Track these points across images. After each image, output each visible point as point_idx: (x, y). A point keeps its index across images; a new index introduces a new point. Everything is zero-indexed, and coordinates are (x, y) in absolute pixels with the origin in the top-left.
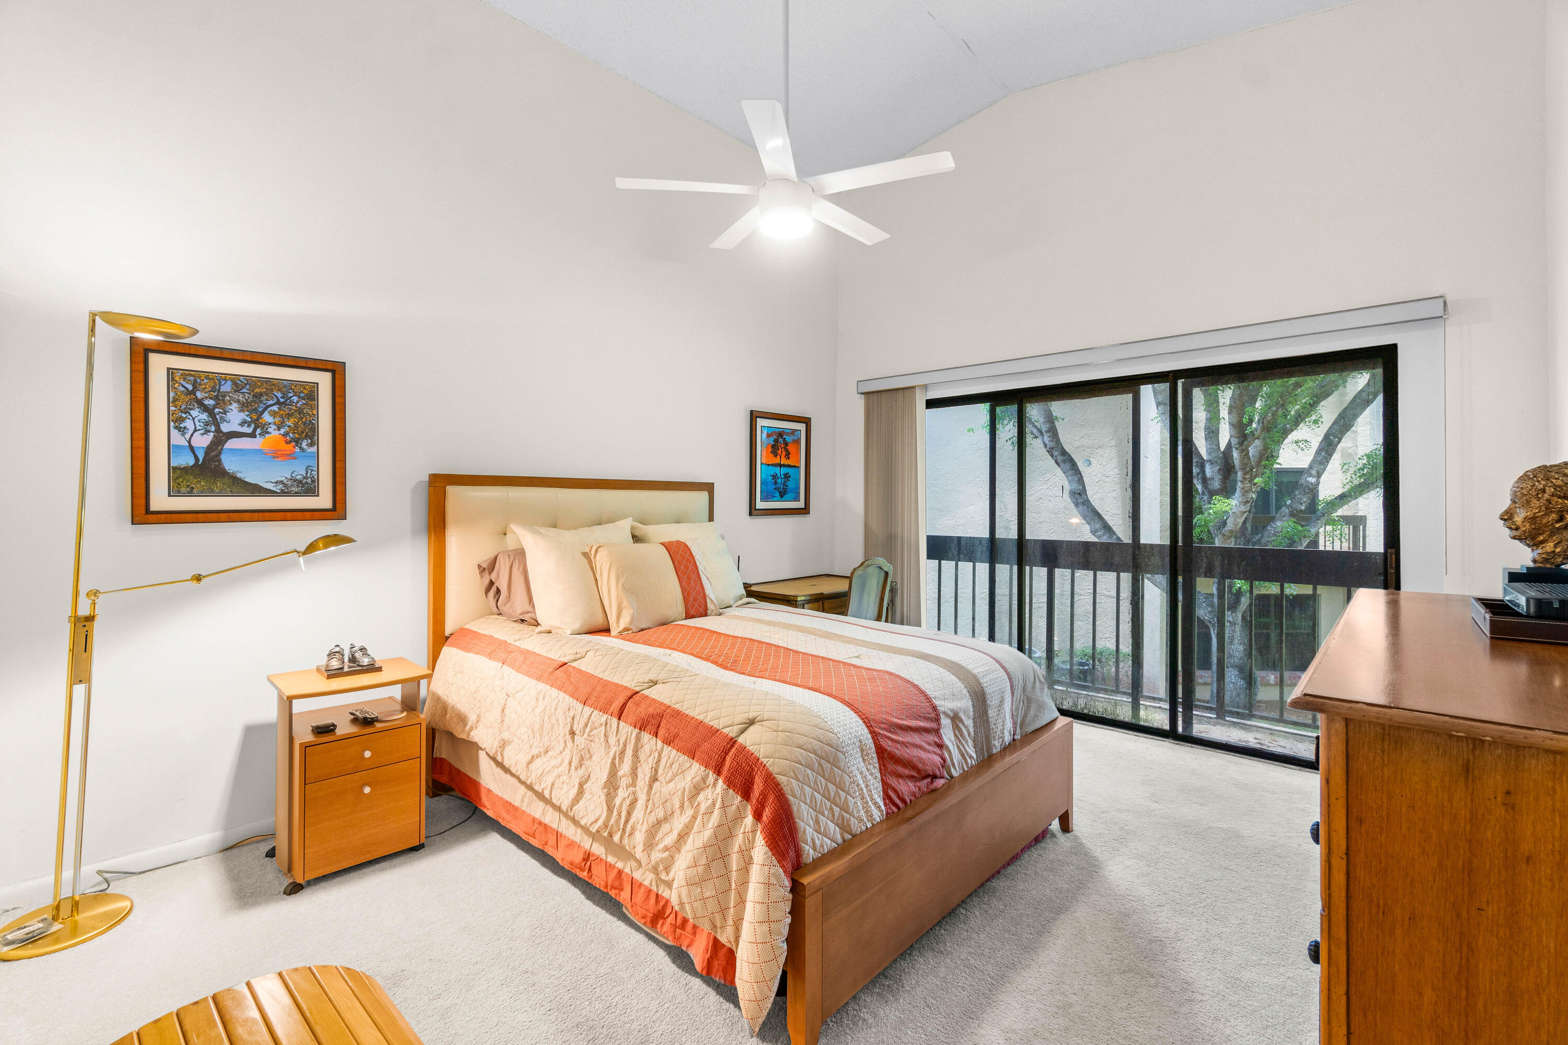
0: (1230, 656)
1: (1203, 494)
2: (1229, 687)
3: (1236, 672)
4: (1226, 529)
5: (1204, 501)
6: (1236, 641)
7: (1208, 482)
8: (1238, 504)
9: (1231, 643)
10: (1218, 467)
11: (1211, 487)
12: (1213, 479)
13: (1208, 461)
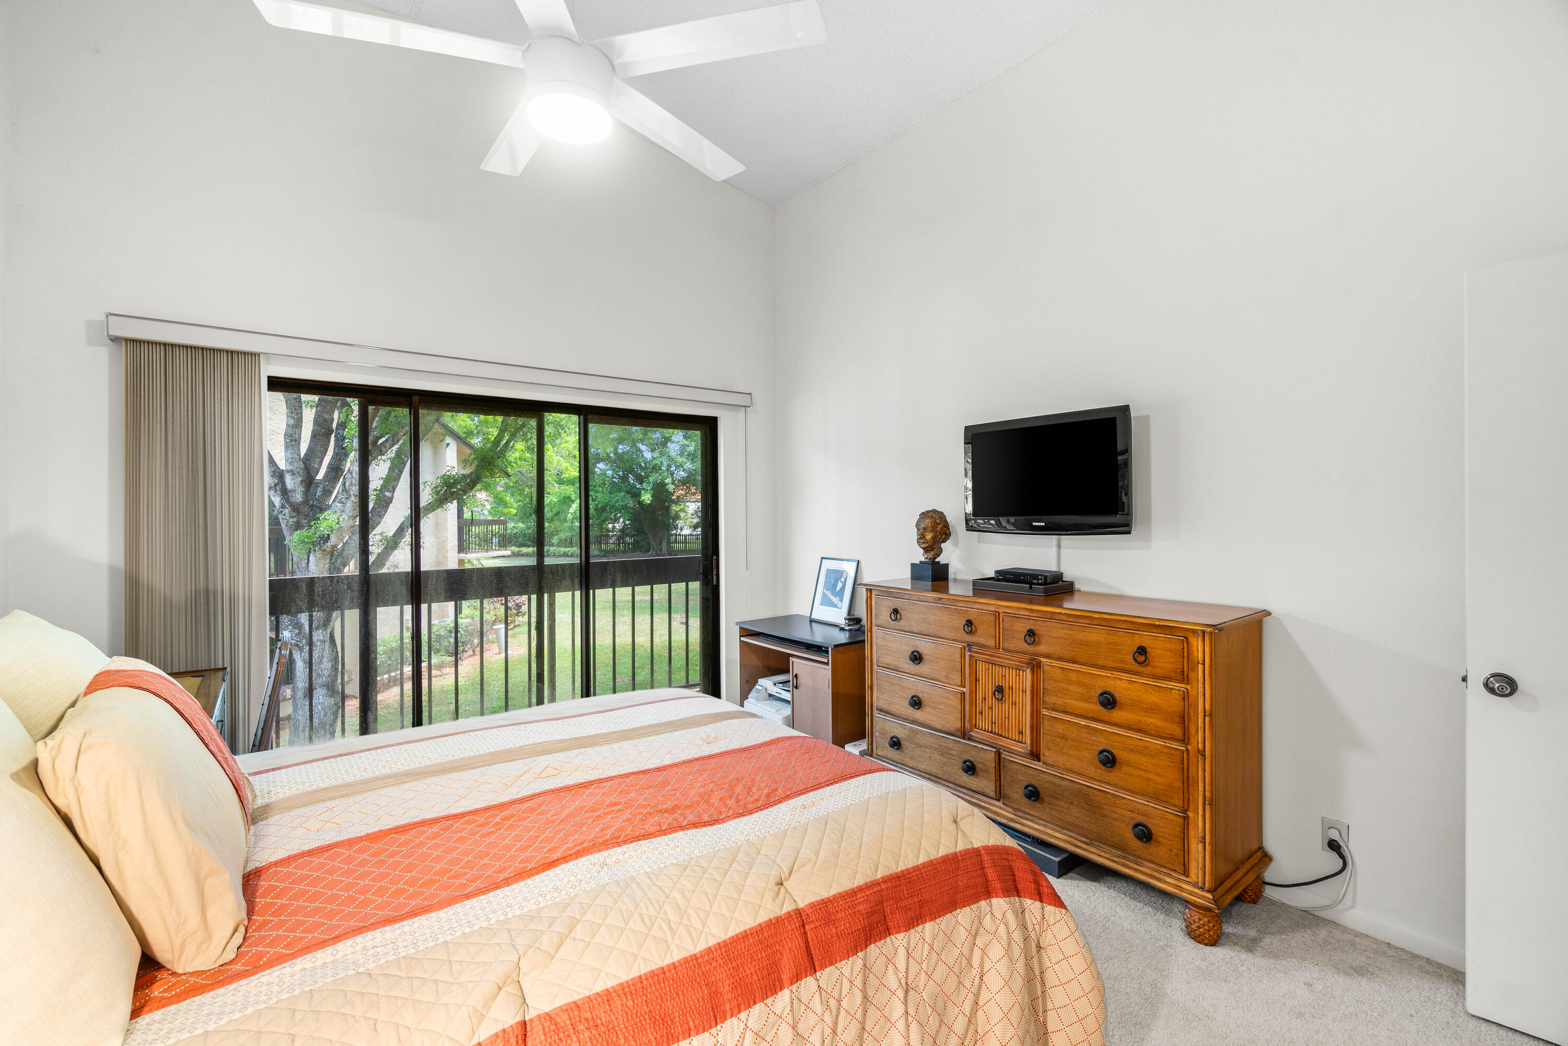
0: (319, 675)
1: (283, 507)
2: (317, 708)
3: (325, 691)
4: (329, 544)
5: (285, 515)
6: (325, 659)
7: (290, 494)
8: (346, 518)
9: (321, 662)
10: (300, 479)
11: (292, 500)
12: (294, 491)
13: (288, 471)
